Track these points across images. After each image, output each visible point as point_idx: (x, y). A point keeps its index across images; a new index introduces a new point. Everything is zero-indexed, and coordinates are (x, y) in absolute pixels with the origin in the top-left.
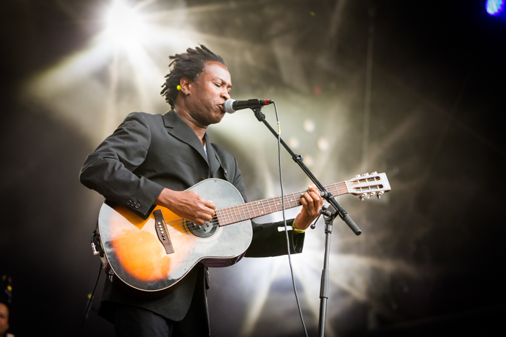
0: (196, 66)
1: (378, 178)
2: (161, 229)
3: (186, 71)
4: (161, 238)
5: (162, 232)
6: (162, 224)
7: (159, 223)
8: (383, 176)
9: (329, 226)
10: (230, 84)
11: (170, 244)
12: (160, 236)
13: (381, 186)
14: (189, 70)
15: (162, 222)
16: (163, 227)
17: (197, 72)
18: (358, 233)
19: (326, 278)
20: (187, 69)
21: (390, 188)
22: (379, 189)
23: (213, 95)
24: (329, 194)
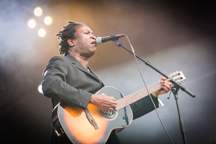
0: (72, 30)
1: (179, 74)
2: (90, 117)
3: (68, 35)
4: (91, 122)
5: (91, 119)
6: (90, 114)
7: (89, 114)
8: (181, 73)
9: (176, 95)
10: (92, 32)
11: (96, 124)
12: (91, 121)
13: (181, 78)
15: (89, 113)
16: (91, 116)
17: (74, 33)
18: (193, 96)
21: (185, 79)
22: (181, 80)
23: (86, 39)
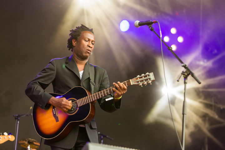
0: (78, 33)
2: (54, 112)
4: (54, 116)
9: (186, 80)
11: (57, 118)
14: (75, 36)
17: (78, 36)
18: (200, 83)
19: (185, 105)
20: (74, 35)
23: (84, 45)
24: (186, 65)
